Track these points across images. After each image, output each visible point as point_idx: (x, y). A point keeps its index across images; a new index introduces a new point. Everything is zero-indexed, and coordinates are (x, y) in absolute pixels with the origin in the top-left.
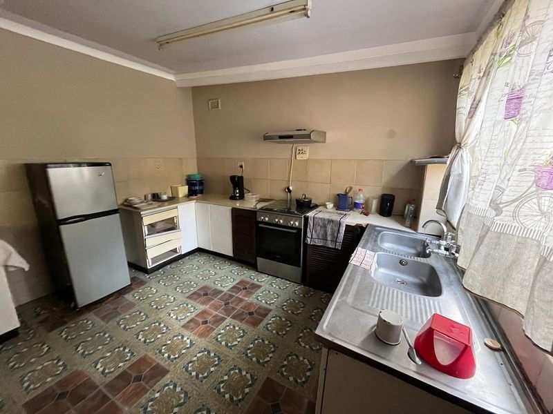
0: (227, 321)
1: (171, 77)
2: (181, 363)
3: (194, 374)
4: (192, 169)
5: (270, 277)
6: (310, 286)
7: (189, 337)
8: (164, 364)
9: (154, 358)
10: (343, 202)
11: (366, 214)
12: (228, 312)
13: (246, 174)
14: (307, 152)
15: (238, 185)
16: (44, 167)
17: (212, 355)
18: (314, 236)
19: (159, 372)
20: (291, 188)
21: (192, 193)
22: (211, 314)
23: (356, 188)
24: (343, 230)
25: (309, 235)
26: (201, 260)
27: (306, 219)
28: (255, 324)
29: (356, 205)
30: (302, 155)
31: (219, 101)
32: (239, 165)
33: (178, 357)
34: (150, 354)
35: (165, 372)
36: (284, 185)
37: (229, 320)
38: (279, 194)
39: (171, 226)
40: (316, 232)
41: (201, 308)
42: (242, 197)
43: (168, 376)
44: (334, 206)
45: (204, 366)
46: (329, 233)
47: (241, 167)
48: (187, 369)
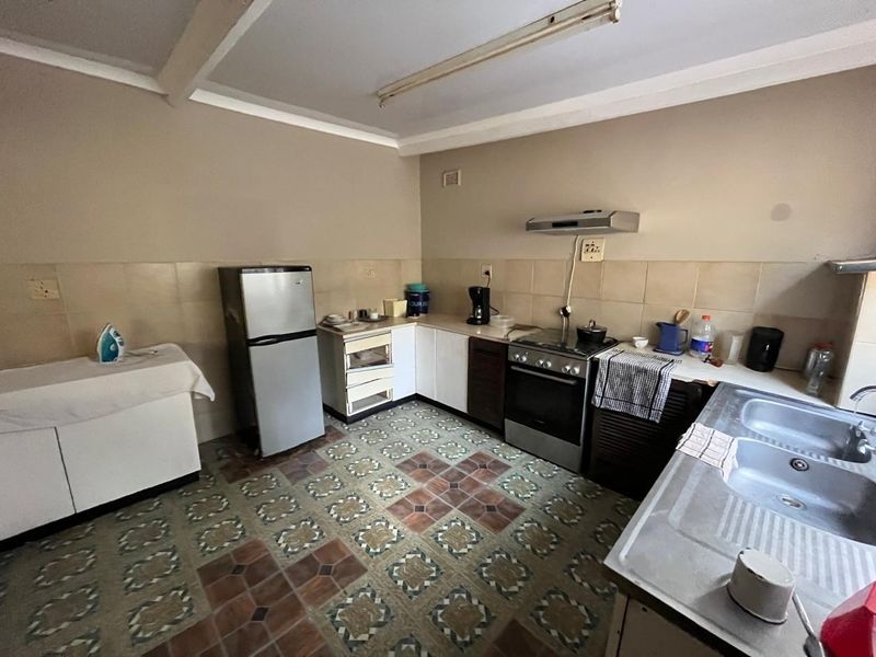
0: (452, 512)
1: (393, 144)
2: (384, 563)
3: (400, 583)
4: (414, 276)
5: (525, 455)
6: (596, 481)
7: (396, 526)
8: (362, 559)
9: (348, 545)
10: (668, 337)
11: (717, 363)
12: (455, 498)
13: (495, 285)
14: (602, 248)
15: (481, 302)
16: (238, 271)
17: (428, 560)
18: (609, 393)
19: (352, 568)
20: (569, 309)
21: (412, 312)
22: (429, 498)
23: (696, 313)
24: (665, 388)
25: (598, 391)
26: (417, 413)
27: (595, 364)
28: (498, 526)
29: (695, 345)
30: (590, 254)
31: (459, 172)
32: (484, 271)
33: (381, 552)
34: (343, 539)
35: (361, 570)
36: (559, 304)
37: (455, 512)
38: (550, 320)
39: (380, 358)
40: (612, 388)
41: (416, 485)
42: (486, 321)
43: (365, 578)
44: (649, 344)
45: (415, 575)
46: (636, 392)
47: (487, 273)
48: (391, 573)
